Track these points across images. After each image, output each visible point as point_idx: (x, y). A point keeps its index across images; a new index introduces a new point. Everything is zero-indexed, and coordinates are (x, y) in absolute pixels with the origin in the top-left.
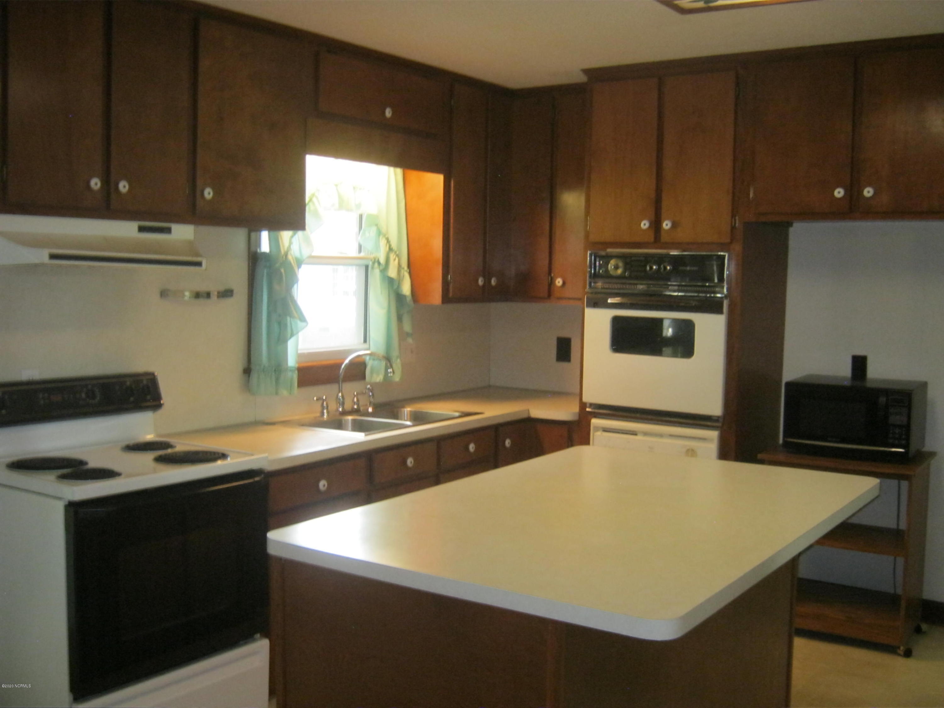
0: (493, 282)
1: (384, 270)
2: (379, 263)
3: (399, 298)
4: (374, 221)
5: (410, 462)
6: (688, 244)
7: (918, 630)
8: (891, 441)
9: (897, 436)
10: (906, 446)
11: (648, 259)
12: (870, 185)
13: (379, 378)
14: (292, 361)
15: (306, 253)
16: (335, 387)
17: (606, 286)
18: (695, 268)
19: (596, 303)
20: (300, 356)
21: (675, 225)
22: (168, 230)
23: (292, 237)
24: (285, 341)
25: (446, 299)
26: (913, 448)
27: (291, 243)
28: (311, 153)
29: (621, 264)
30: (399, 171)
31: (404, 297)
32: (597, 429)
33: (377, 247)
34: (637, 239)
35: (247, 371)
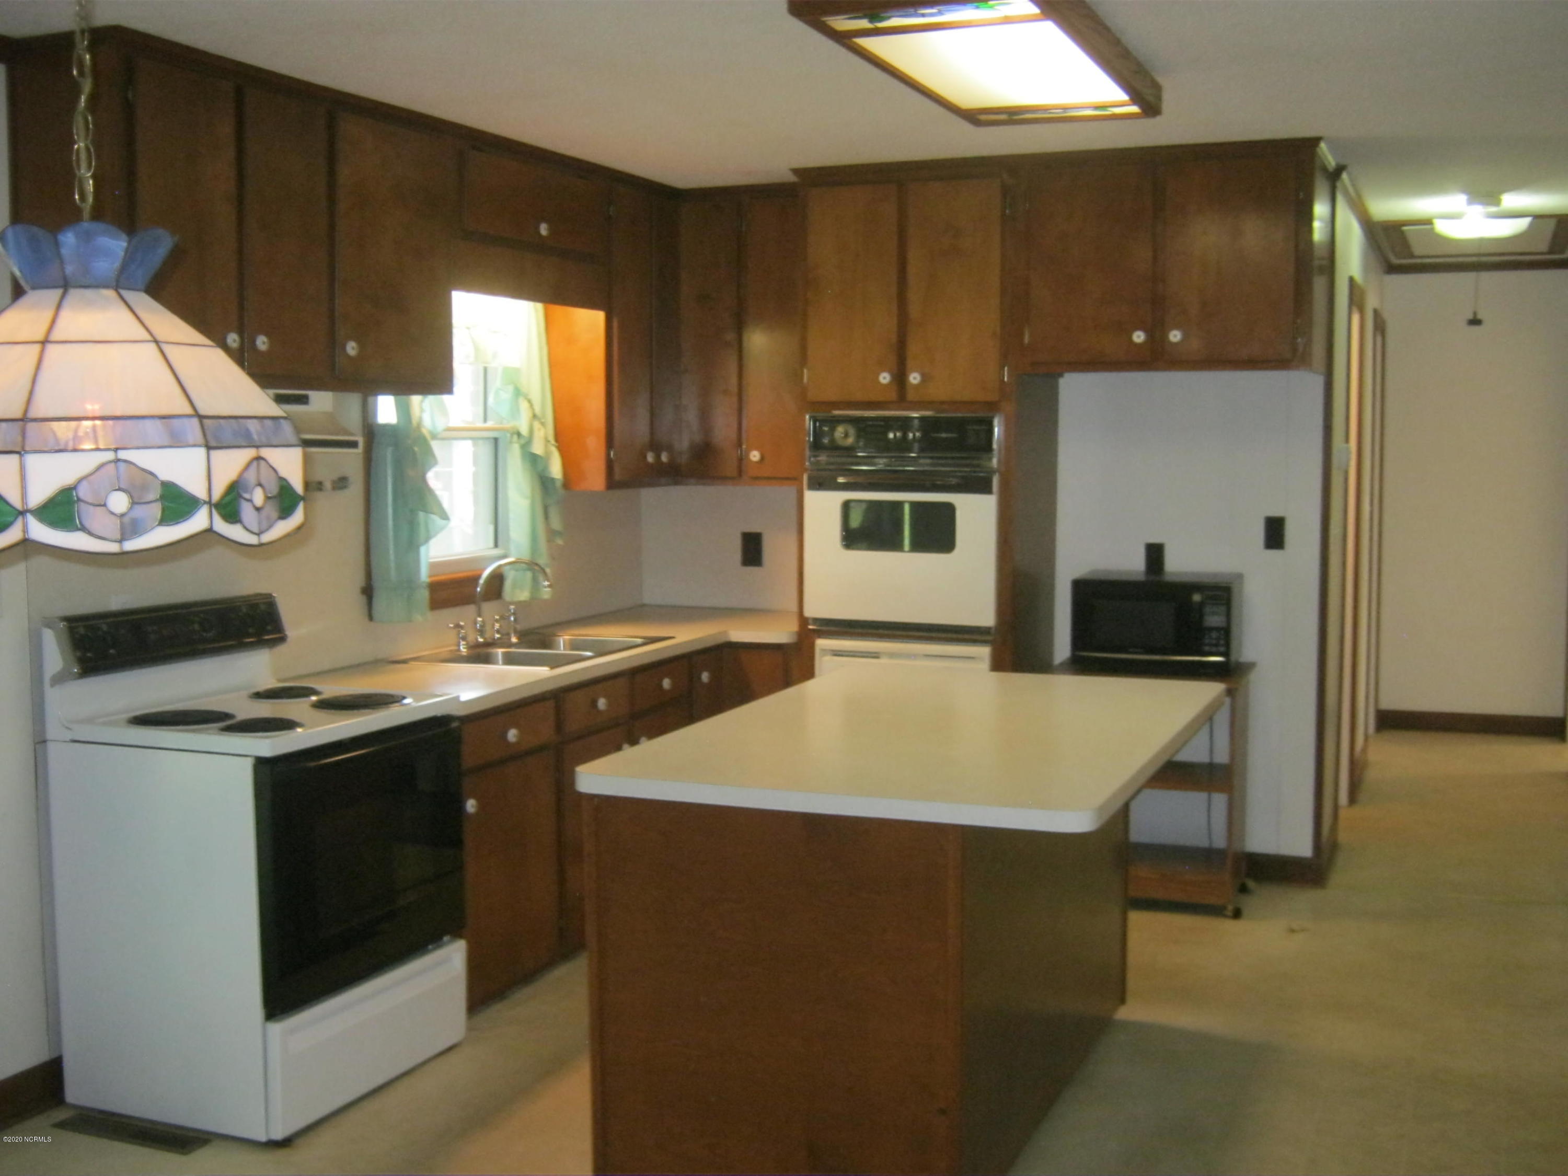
0: (664, 458)
1: (526, 446)
2: (519, 434)
3: (544, 482)
4: (512, 377)
5: (602, 703)
6: (942, 403)
7: (1243, 889)
8: (1207, 648)
9: (1214, 642)
10: (1226, 654)
11: (889, 423)
12: (1177, 327)
13: (524, 595)
14: (424, 575)
15: (440, 425)
16: (471, 609)
17: (832, 460)
18: (954, 435)
19: (821, 483)
20: (433, 566)
21: (925, 378)
22: (303, 400)
23: (422, 402)
24: (418, 547)
25: (612, 483)
26: (1233, 658)
27: (422, 411)
28: (456, 289)
29: (852, 431)
30: (539, 306)
31: (553, 480)
32: (825, 651)
33: (515, 411)
34: (873, 397)
35: (368, 592)
